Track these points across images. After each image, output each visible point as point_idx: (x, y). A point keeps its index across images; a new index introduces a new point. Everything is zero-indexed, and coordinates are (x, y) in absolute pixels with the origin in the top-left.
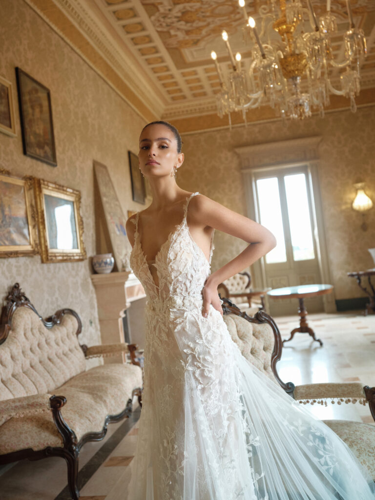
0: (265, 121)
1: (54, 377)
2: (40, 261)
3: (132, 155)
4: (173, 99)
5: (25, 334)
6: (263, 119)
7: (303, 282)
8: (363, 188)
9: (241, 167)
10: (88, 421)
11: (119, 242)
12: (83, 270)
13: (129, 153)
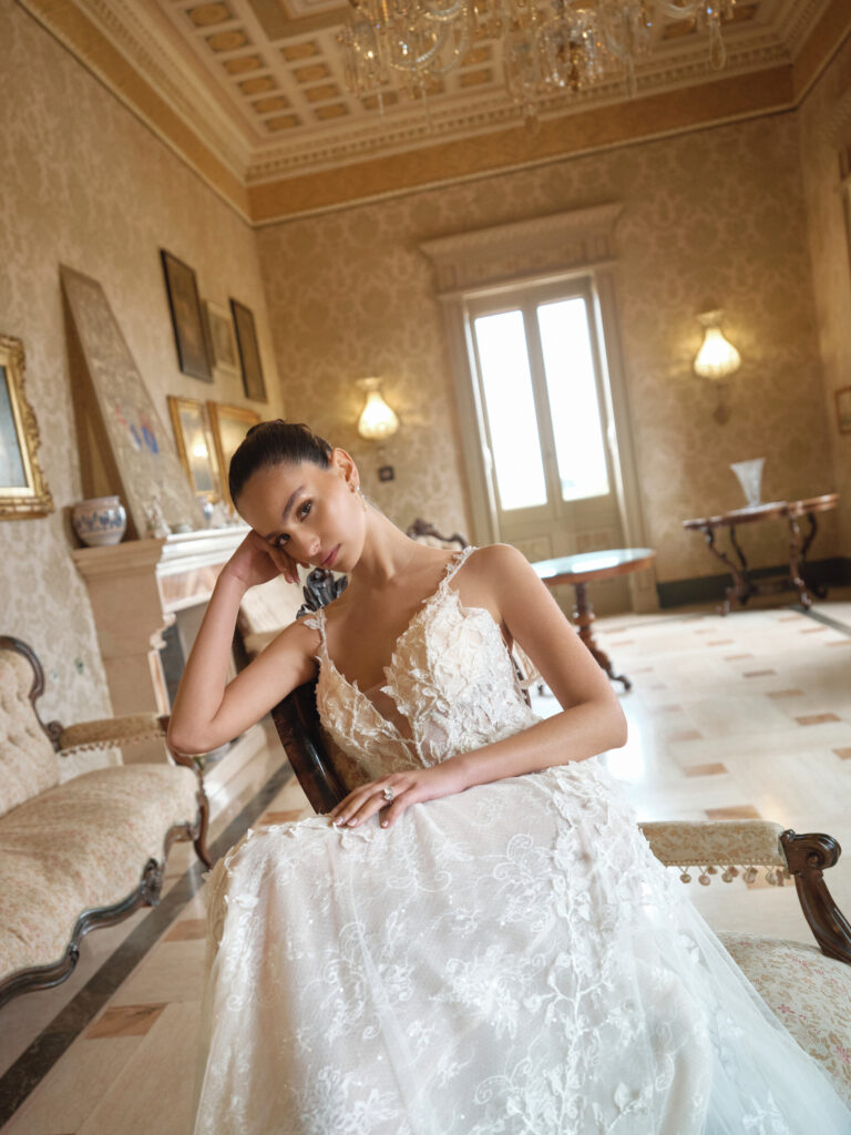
0: (490, 172)
3: (169, 260)
4: (271, 125)
6: (484, 169)
7: (583, 546)
8: (718, 325)
9: (436, 288)
11: (139, 469)
12: (48, 540)
13: (163, 255)
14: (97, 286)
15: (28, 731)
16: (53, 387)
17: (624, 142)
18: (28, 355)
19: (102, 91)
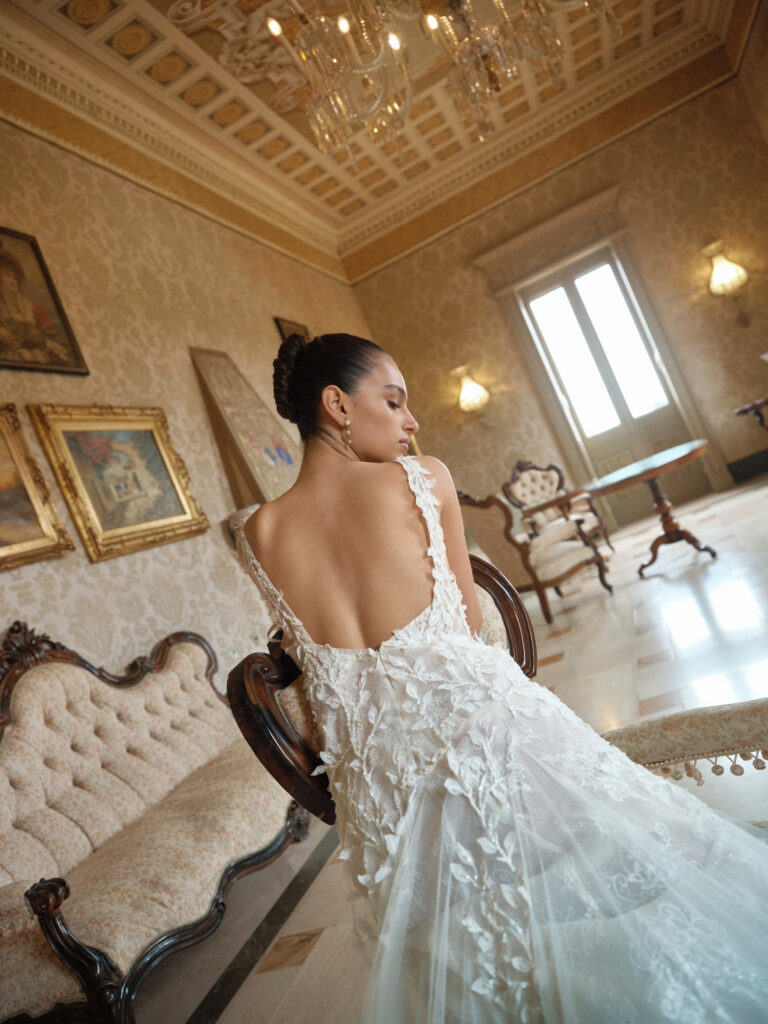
0: (511, 195)
2: (85, 561)
3: (283, 324)
4: (344, 212)
6: (507, 193)
8: (721, 252)
9: (493, 288)
11: (276, 480)
12: (211, 550)
13: (277, 321)
14: (224, 356)
15: (207, 704)
16: (197, 435)
17: (607, 142)
18: (170, 419)
19: (205, 221)
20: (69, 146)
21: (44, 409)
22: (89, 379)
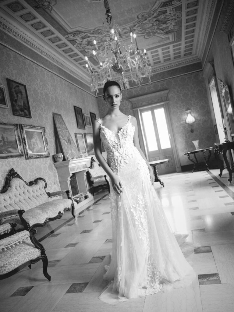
1: (30, 205)
2: (25, 159)
5: (16, 188)
8: (190, 113)
9: (133, 108)
10: (36, 219)
11: (67, 148)
12: (49, 161)
13: (75, 107)
14: (60, 115)
15: (44, 193)
16: (51, 134)
17: (169, 78)
18: (46, 130)
20: (35, 62)
21: (23, 126)
22: (31, 119)
